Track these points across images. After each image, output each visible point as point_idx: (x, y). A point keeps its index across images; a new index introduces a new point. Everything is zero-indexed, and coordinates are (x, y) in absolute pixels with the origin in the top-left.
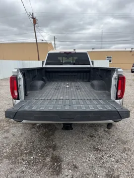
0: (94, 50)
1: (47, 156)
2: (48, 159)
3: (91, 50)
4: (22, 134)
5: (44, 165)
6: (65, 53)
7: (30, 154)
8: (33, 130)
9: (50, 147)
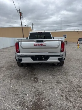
0: (56, 31)
1: (32, 77)
2: (32, 78)
3: (54, 31)
4: (19, 71)
5: (31, 80)
6: (39, 33)
7: (24, 77)
8: (24, 69)
9: (33, 75)
